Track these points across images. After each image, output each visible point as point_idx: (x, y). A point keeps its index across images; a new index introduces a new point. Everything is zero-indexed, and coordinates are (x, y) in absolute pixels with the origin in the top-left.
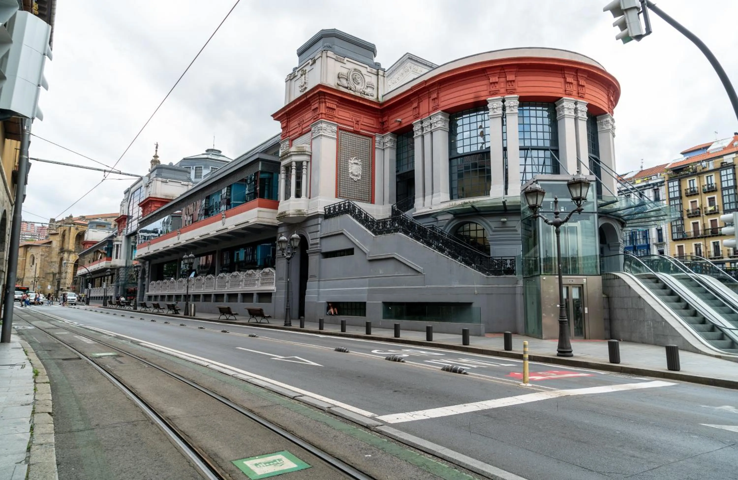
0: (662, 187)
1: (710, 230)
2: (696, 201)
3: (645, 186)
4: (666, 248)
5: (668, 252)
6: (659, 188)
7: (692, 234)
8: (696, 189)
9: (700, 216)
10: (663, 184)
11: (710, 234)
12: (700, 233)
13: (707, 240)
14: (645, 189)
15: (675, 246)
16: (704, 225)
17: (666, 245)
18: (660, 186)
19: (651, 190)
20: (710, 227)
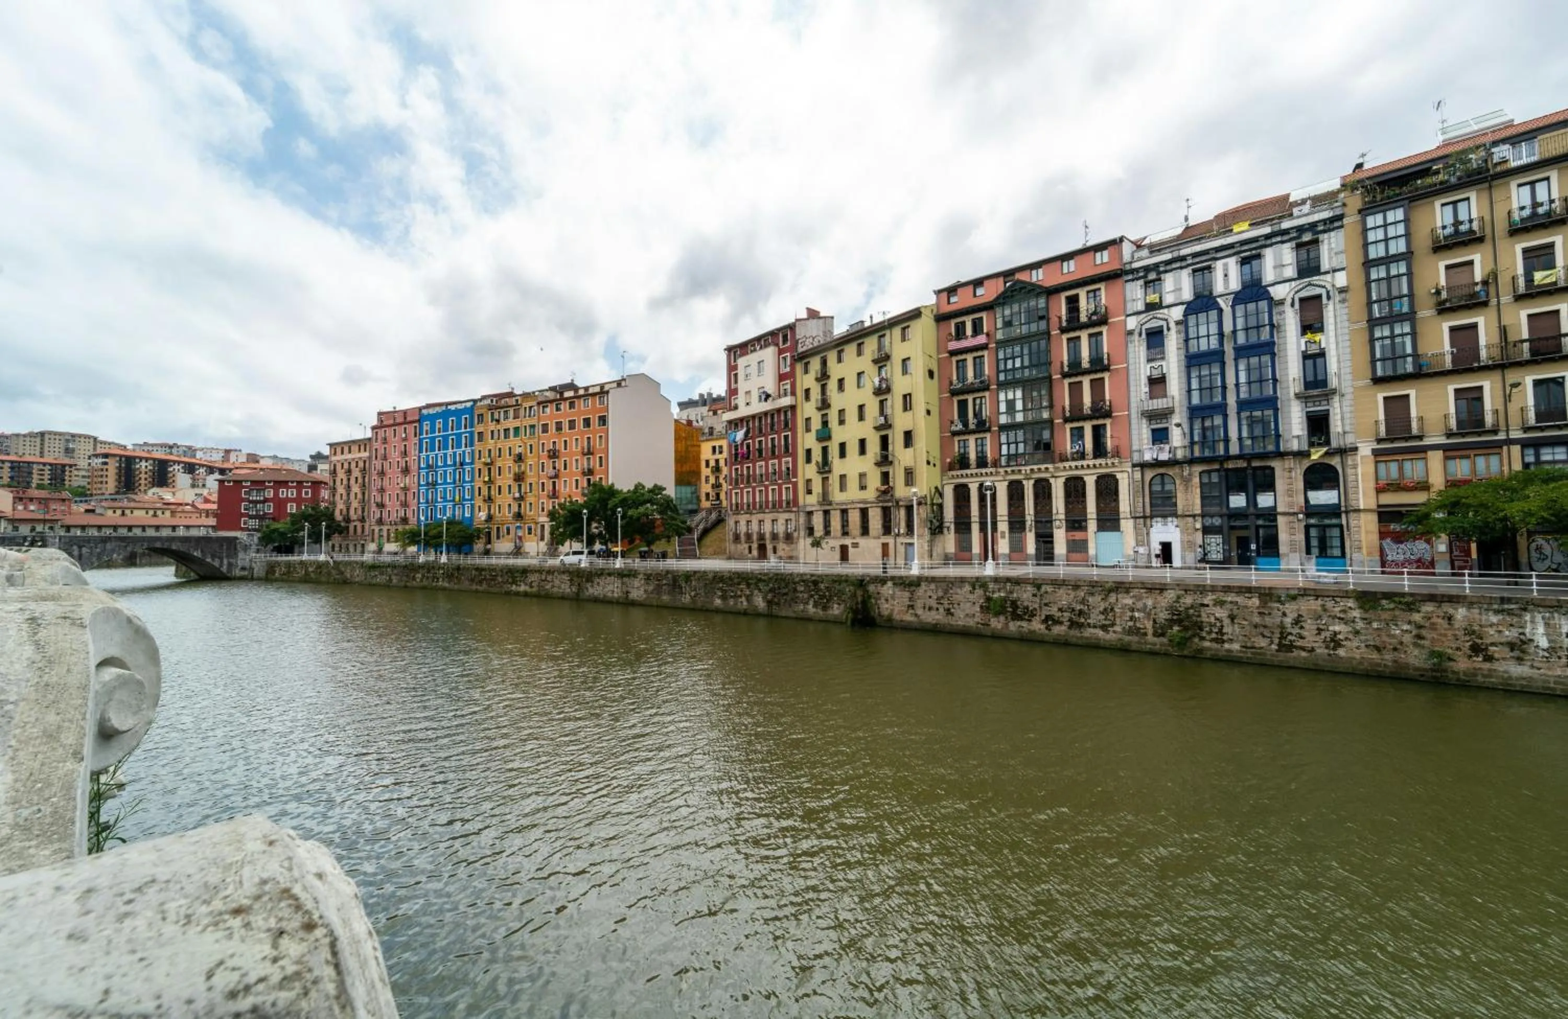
0: (1332, 234)
1: (1526, 346)
2: (1471, 263)
3: (1268, 237)
4: (1337, 405)
5: (1347, 415)
6: (1321, 237)
7: (1448, 359)
8: (1475, 226)
9: (1485, 304)
10: (1336, 224)
11: (1526, 355)
12: (1483, 354)
13: (1512, 376)
14: (1266, 246)
15: (1376, 396)
16: (1503, 331)
17: (1336, 398)
18: (1324, 231)
19: (1288, 245)
20: (1525, 335)
